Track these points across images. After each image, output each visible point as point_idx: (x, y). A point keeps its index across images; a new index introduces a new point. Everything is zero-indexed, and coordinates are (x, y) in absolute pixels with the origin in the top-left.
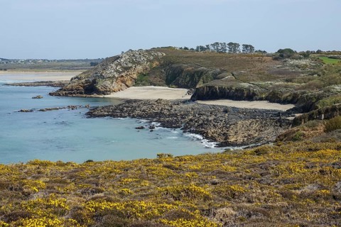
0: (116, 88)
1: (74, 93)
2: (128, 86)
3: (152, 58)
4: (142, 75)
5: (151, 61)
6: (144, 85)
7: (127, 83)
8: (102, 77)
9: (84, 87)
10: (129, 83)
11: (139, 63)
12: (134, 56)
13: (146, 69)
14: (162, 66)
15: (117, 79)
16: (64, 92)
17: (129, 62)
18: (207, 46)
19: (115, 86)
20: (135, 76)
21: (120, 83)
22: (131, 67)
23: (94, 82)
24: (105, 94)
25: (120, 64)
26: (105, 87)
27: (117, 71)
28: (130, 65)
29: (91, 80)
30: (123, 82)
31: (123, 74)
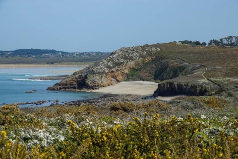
0: (105, 83)
1: (68, 88)
2: (118, 81)
3: (145, 53)
4: (133, 70)
5: (143, 57)
6: (134, 80)
7: (118, 78)
8: (93, 73)
9: (77, 82)
10: (120, 78)
11: (131, 59)
12: (127, 51)
13: (139, 64)
14: (153, 61)
15: (107, 74)
16: (59, 87)
17: (122, 58)
18: (221, 40)
19: (104, 80)
20: (127, 71)
21: (111, 78)
22: (123, 63)
23: (86, 77)
24: (93, 89)
25: (112, 60)
26: (94, 82)
27: (108, 67)
28: (121, 61)
29: (83, 75)
30: (113, 77)
31: (114, 70)
